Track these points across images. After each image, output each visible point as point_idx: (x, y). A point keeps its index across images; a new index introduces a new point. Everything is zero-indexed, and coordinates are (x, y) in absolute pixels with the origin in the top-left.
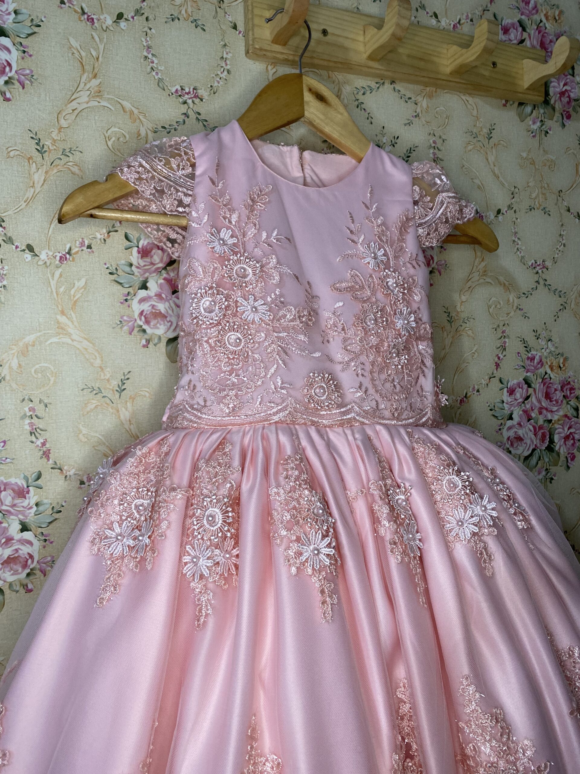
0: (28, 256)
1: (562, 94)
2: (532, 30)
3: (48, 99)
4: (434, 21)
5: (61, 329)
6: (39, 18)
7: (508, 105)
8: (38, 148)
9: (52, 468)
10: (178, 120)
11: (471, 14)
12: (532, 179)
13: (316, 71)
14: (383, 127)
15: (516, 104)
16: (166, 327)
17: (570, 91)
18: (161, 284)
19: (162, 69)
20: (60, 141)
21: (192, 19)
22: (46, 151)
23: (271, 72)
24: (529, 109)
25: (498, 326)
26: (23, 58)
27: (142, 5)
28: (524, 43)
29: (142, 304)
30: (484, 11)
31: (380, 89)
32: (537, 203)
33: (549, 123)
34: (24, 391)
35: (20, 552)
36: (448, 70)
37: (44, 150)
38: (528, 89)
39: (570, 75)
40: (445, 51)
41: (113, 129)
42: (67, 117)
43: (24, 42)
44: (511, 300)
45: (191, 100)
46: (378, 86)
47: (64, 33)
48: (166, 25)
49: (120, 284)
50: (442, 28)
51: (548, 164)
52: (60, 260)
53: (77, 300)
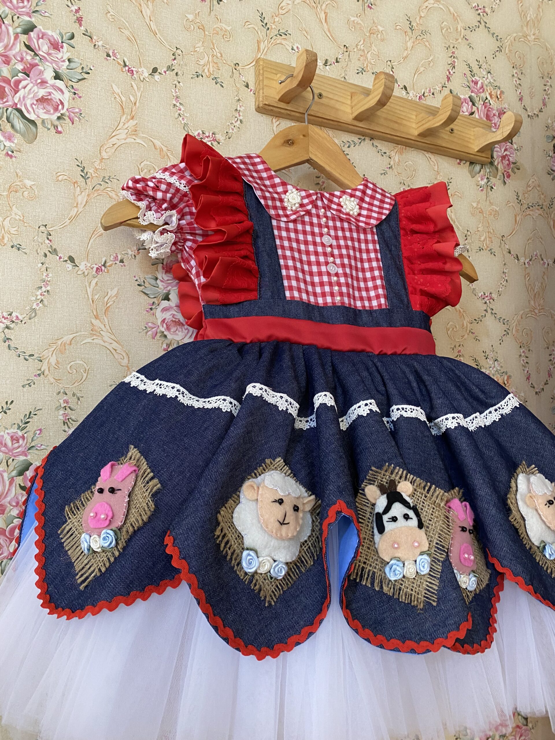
0: (69, 266)
1: (503, 157)
2: (480, 104)
3: (93, 134)
4: (404, 92)
6: (89, 67)
7: (461, 164)
8: (83, 174)
11: (433, 89)
12: (480, 226)
15: (468, 163)
16: (184, 334)
17: (509, 155)
19: (188, 116)
20: (101, 169)
21: (213, 77)
22: (88, 178)
23: (275, 125)
24: (478, 167)
25: (455, 346)
26: (74, 99)
27: (173, 63)
28: (474, 116)
29: (165, 313)
30: (443, 87)
31: (362, 144)
32: (485, 245)
33: (493, 180)
34: (61, 385)
36: (416, 133)
37: (88, 176)
38: (478, 151)
39: (510, 143)
40: (414, 117)
41: (145, 162)
42: (108, 150)
43: (75, 86)
44: (465, 325)
46: (360, 141)
47: (108, 81)
48: (192, 80)
49: (147, 294)
50: (410, 98)
51: (493, 213)
52: (97, 271)
53: (109, 306)
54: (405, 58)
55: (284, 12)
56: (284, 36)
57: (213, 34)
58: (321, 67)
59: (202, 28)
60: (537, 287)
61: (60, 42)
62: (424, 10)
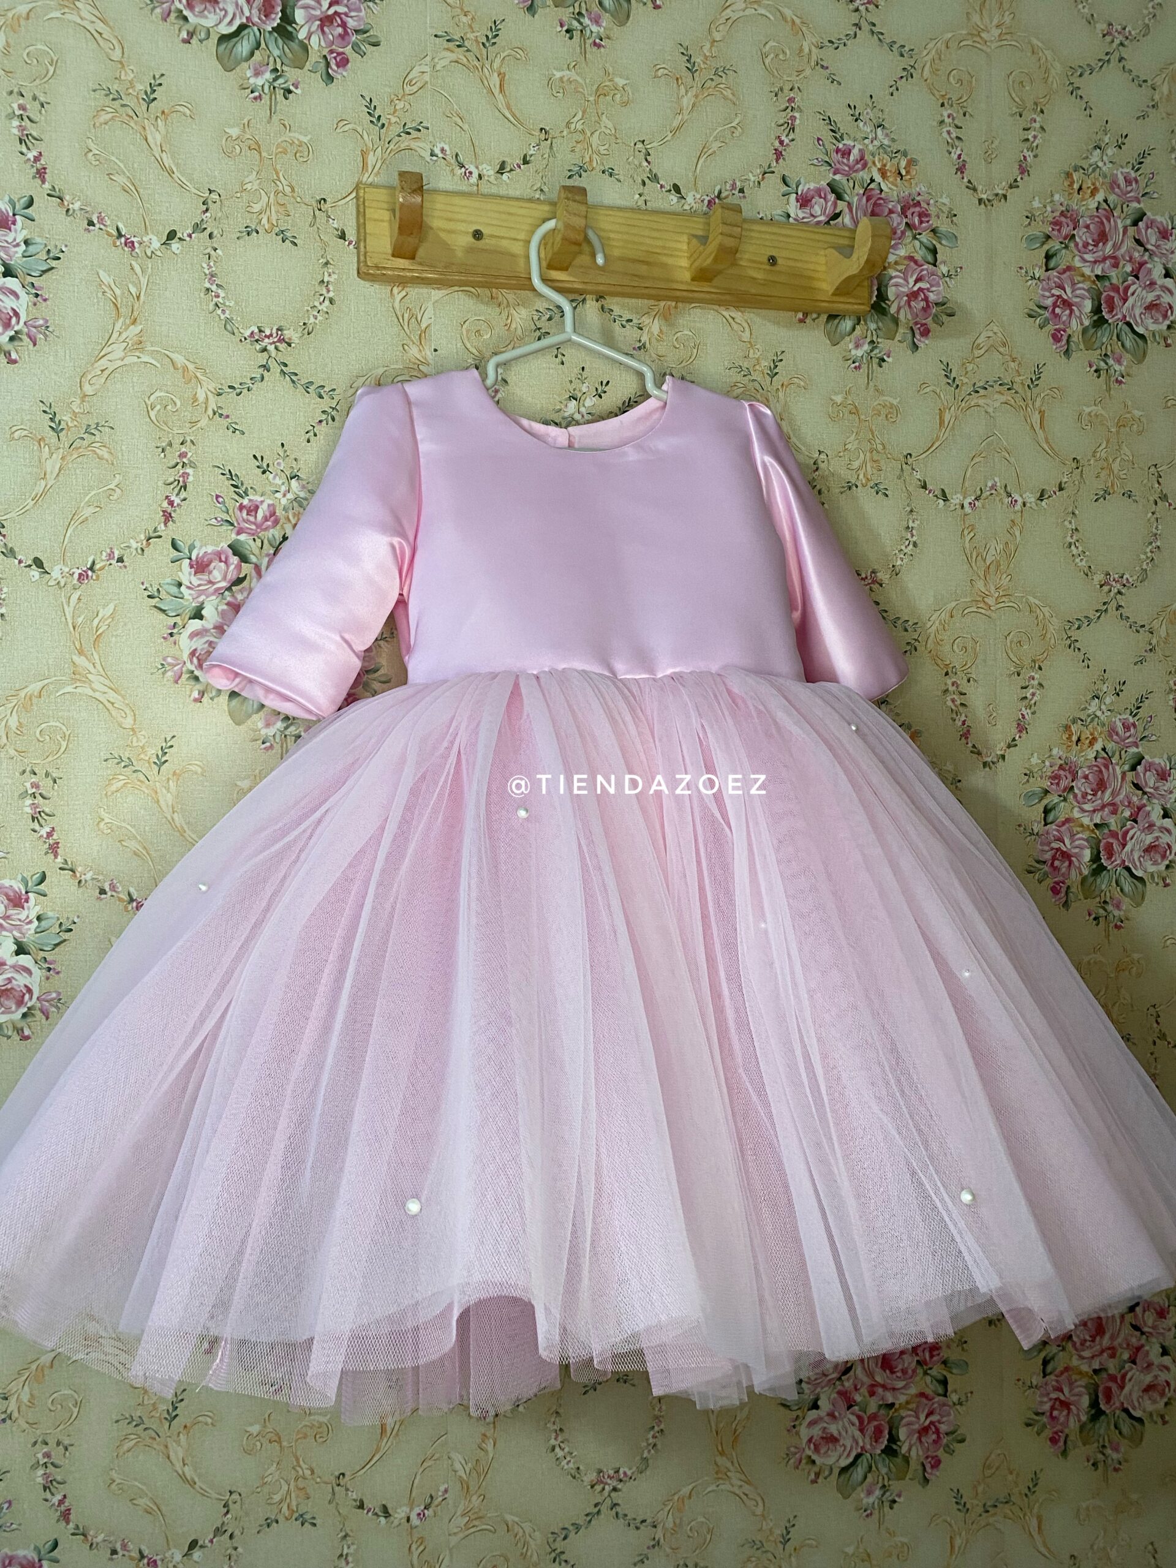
0: (35, 573)
1: (913, 295)
2: (854, 196)
3: (67, 357)
4: (674, 198)
5: (77, 676)
6: (59, 247)
7: (807, 321)
8: (53, 425)
9: (61, 869)
10: (253, 376)
11: (740, 180)
12: (853, 437)
13: (472, 290)
14: (583, 369)
15: (824, 317)
17: (928, 290)
18: (223, 610)
19: (231, 305)
20: (83, 413)
21: (277, 230)
22: (62, 429)
23: (398, 297)
24: (848, 324)
26: (35, 304)
27: (204, 217)
28: (840, 219)
29: (195, 639)
32: (861, 477)
33: (884, 344)
34: (26, 760)
35: (13, 981)
36: (687, 276)
37: (61, 427)
38: (834, 294)
39: (929, 263)
40: (685, 247)
41: (157, 394)
42: (94, 381)
43: (37, 282)
45: (273, 346)
47: (92, 266)
48: (238, 241)
49: (164, 611)
50: (687, 207)
51: (884, 412)
52: (79, 578)
53: (101, 634)
54: (675, 131)
55: (415, 88)
56: (414, 134)
57: (276, 154)
58: (492, 179)
59: (257, 148)
60: (993, 552)
61: (11, 214)
62: (721, 28)
